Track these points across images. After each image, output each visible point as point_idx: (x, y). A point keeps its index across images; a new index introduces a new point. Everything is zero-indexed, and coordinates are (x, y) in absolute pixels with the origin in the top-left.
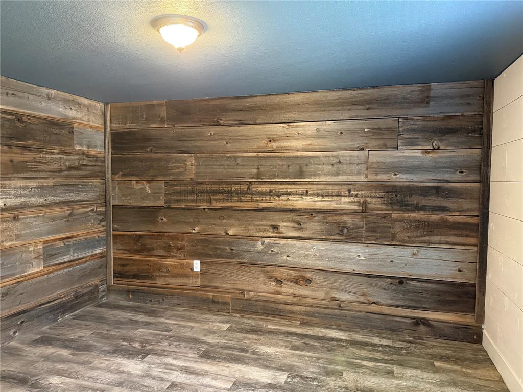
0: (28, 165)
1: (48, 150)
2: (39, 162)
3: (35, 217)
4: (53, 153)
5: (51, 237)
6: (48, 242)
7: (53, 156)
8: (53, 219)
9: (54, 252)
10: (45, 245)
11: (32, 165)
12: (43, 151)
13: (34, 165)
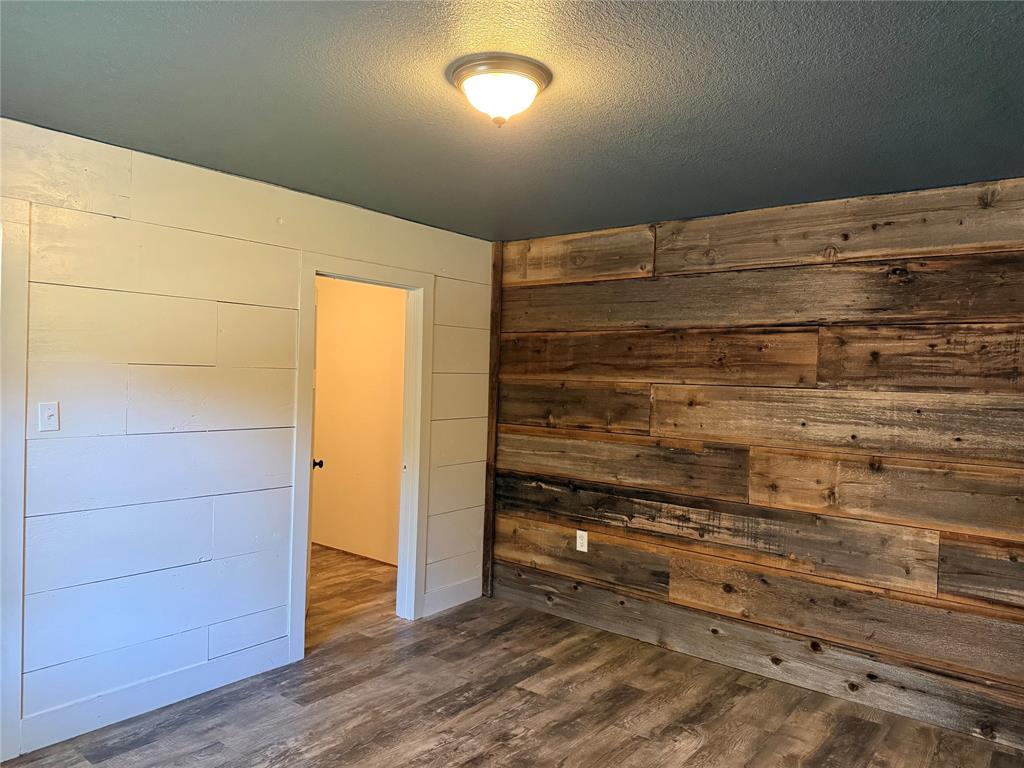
0: (916, 361)
1: (974, 326)
2: (945, 355)
3: (923, 473)
4: (991, 332)
5: (967, 530)
6: (955, 537)
7: (988, 339)
8: (975, 488)
9: (975, 567)
10: (947, 542)
11: (924, 361)
12: (960, 329)
13: (931, 361)
